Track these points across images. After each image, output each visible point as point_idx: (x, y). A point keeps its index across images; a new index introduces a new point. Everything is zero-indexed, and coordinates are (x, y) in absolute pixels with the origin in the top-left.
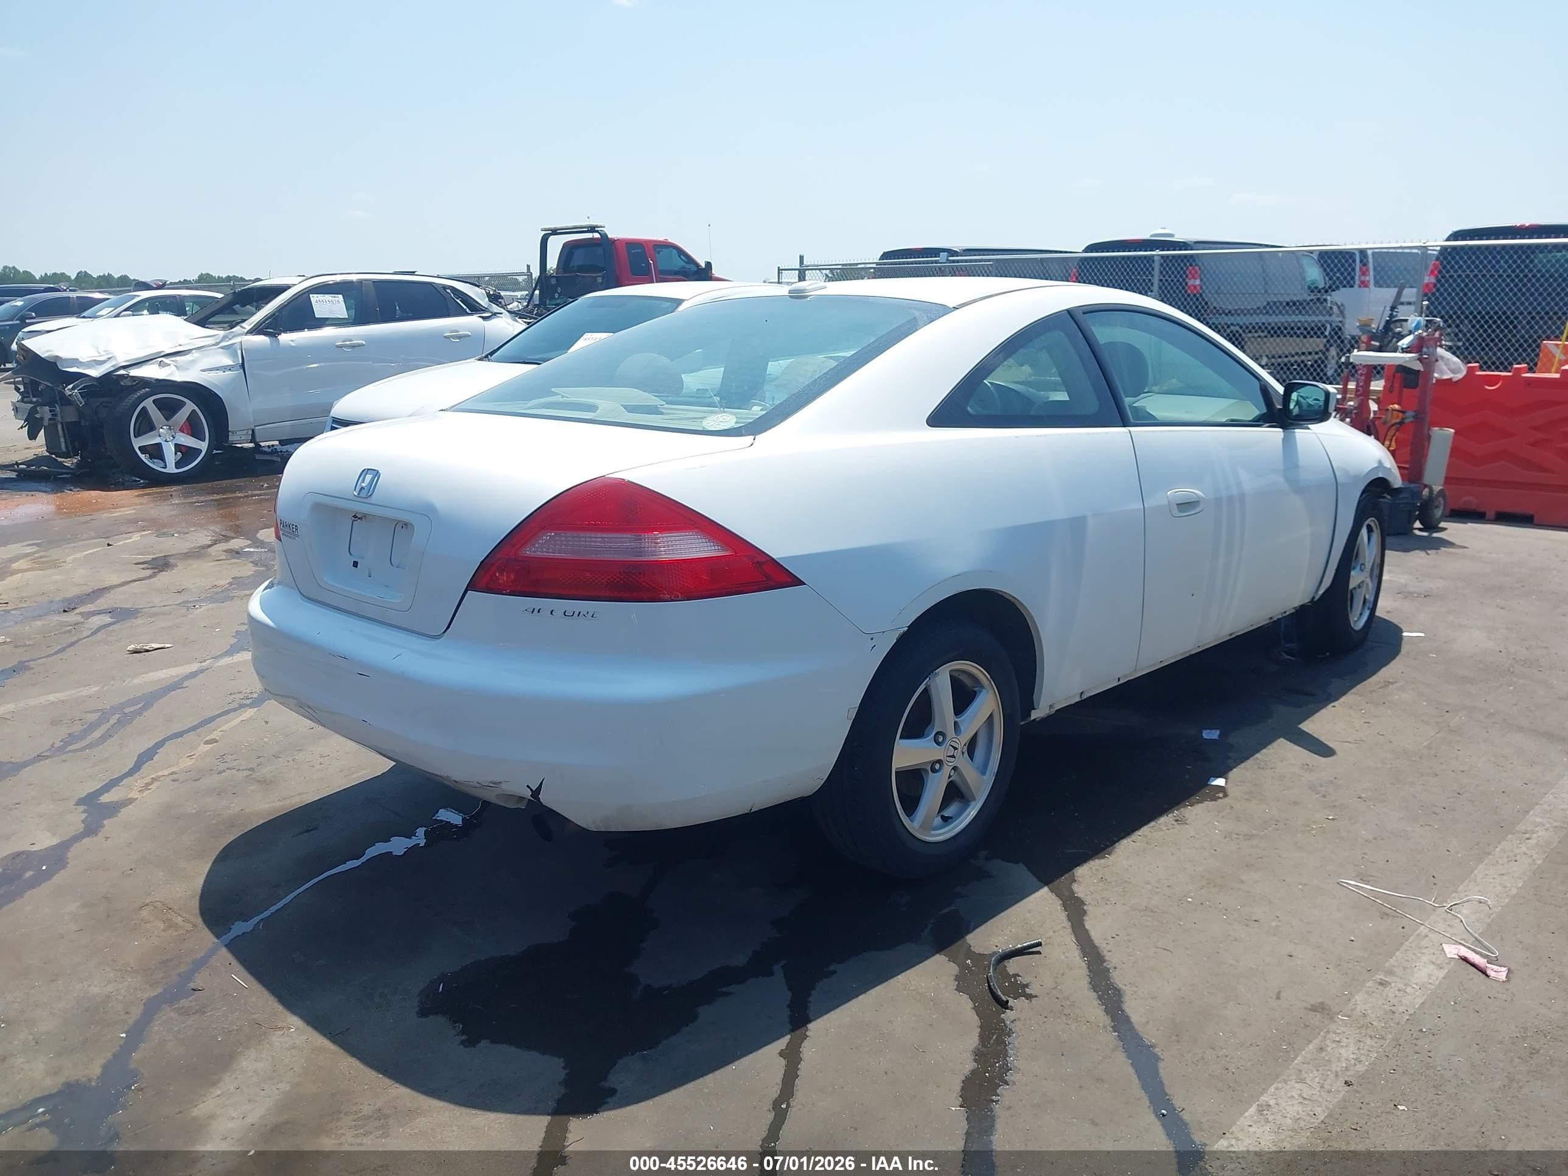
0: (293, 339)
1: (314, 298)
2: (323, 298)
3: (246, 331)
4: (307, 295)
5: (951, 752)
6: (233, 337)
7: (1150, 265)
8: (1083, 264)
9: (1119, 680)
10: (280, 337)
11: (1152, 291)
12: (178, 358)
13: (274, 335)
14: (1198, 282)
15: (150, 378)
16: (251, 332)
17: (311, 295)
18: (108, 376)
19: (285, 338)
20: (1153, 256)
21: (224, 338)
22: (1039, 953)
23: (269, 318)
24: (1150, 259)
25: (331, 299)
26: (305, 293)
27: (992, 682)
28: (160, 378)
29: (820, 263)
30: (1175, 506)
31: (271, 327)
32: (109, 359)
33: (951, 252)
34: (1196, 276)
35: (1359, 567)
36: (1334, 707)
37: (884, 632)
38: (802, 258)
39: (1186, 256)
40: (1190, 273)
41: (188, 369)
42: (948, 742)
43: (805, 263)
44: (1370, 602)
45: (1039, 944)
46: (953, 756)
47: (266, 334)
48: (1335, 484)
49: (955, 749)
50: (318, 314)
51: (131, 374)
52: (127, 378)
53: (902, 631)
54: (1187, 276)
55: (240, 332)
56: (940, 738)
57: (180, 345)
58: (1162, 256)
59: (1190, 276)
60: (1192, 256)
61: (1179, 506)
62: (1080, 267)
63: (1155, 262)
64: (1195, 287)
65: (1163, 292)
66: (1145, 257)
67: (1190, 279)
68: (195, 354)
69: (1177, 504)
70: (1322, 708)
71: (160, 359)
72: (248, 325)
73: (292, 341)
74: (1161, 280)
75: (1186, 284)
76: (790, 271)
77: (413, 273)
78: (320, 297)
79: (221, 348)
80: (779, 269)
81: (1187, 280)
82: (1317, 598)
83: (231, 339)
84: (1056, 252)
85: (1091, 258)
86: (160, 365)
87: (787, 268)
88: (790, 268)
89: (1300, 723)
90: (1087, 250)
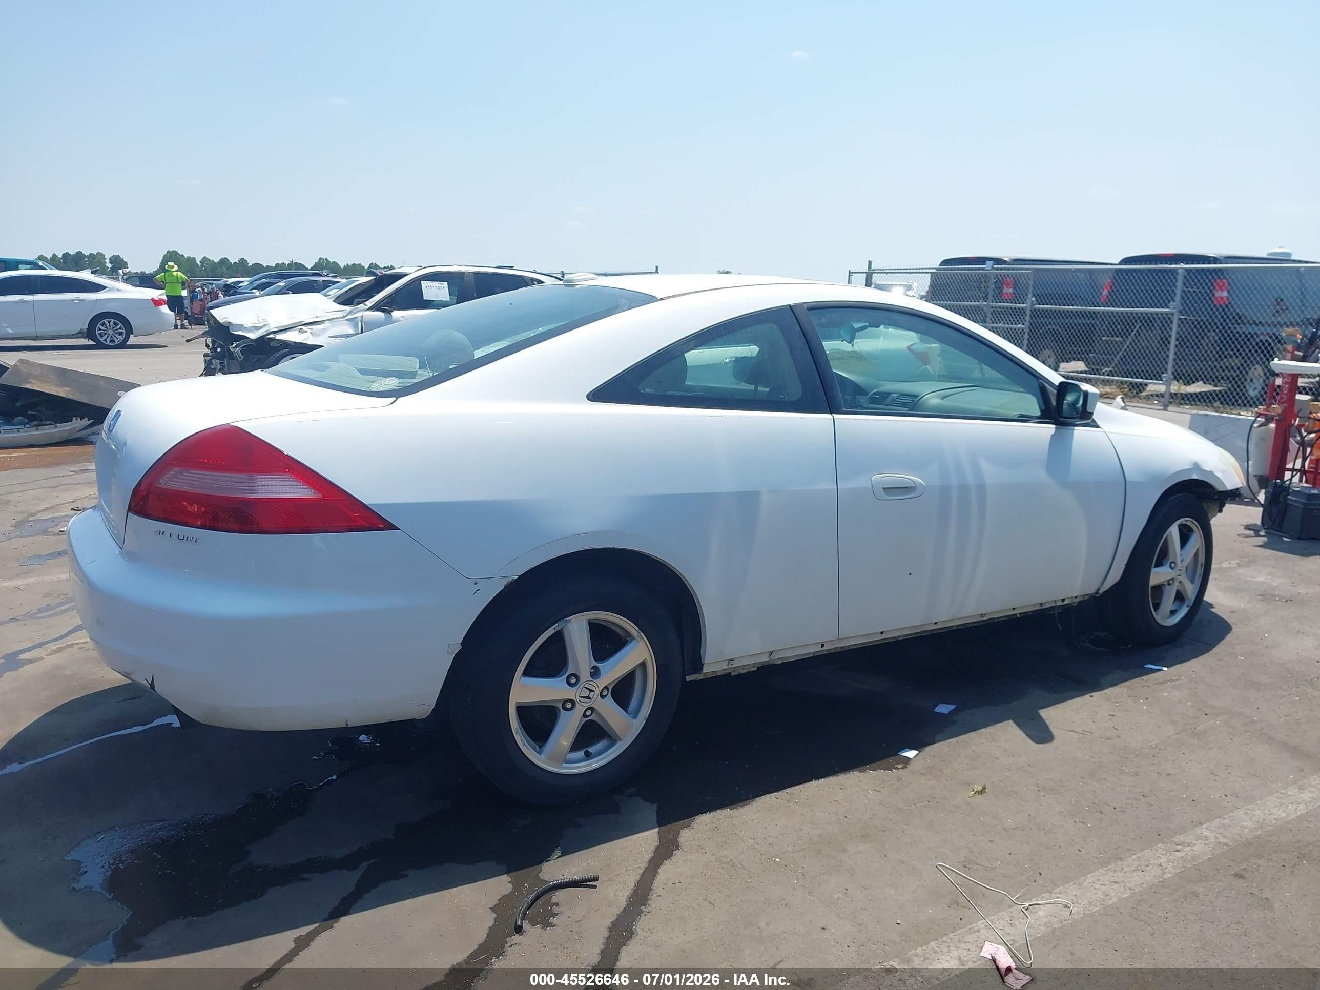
0: (403, 315)
1: (424, 284)
2: (431, 284)
3: (367, 307)
4: (419, 281)
5: (587, 693)
6: (357, 312)
7: (1174, 278)
8: (1117, 275)
9: (823, 646)
10: (392, 313)
11: (1174, 301)
12: (313, 327)
13: (388, 312)
14: (1225, 294)
15: (290, 341)
16: (370, 309)
17: (422, 282)
18: (262, 337)
19: (396, 314)
20: (1177, 269)
21: (350, 312)
22: (595, 887)
23: (386, 299)
24: (1174, 272)
25: (438, 285)
26: (418, 280)
27: (642, 634)
28: (297, 342)
29: (885, 268)
30: (882, 490)
31: (387, 306)
32: (265, 325)
33: (998, 261)
34: (1223, 288)
35: (1168, 564)
36: (1091, 696)
37: (490, 578)
38: (870, 263)
39: (1214, 270)
40: (1218, 285)
41: (319, 335)
42: (581, 685)
43: (873, 267)
44: (1190, 600)
45: (596, 879)
46: (588, 698)
47: (382, 310)
48: (1124, 482)
49: (591, 691)
50: (427, 296)
51: (277, 338)
52: (274, 340)
53: (510, 579)
54: (1214, 288)
55: (363, 308)
56: (573, 680)
57: (317, 317)
58: (1187, 270)
59: (1217, 288)
60: (1220, 270)
61: (886, 490)
62: (1115, 278)
63: (1179, 275)
64: (1222, 298)
65: (1185, 302)
66: (1170, 270)
67: (1217, 291)
68: (327, 324)
69: (884, 488)
70: (1078, 696)
71: (300, 327)
72: (369, 303)
73: (402, 317)
74: (1184, 291)
75: (1213, 295)
76: (859, 274)
77: (511, 268)
78: (430, 283)
79: (347, 320)
80: (850, 272)
81: (1214, 291)
82: (1101, 592)
83: (355, 313)
84: (1098, 264)
85: (1125, 270)
86: (299, 331)
87: (856, 271)
88: (859, 271)
89: (1042, 708)
90: (1121, 263)
